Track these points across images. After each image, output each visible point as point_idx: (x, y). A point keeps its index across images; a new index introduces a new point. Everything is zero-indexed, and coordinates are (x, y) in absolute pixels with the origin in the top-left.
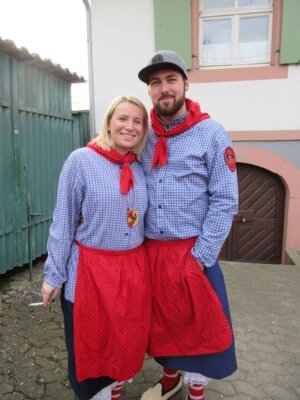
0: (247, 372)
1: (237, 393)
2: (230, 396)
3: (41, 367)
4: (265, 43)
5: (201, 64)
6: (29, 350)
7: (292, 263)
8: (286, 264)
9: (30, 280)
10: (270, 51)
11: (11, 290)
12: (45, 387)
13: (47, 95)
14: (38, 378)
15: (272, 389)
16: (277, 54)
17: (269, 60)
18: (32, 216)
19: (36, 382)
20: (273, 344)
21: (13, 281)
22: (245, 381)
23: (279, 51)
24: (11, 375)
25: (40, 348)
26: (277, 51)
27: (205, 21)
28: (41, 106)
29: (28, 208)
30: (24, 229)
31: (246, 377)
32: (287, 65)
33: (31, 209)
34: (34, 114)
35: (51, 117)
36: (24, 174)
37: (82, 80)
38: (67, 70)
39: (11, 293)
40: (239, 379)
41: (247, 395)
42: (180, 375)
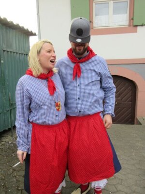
0: (122, 180)
1: (118, 191)
2: (114, 192)
3: (20, 181)
4: (126, 15)
5: (94, 26)
6: (13, 172)
7: (140, 124)
8: (137, 124)
9: (12, 136)
10: (128, 19)
11: (3, 141)
12: (22, 192)
13: (17, 42)
14: (18, 187)
15: (135, 188)
16: (132, 21)
17: (128, 24)
18: (12, 104)
19: (17, 189)
20: (134, 165)
21: (3, 137)
22: (121, 184)
23: (133, 19)
24: (4, 186)
25: (18, 171)
26: (132, 19)
27: (96, 4)
28: (14, 48)
29: (10, 100)
30: (8, 111)
31: (121, 183)
32: (136, 26)
33: (11, 101)
34: (11, 52)
35: (20, 54)
36: (7, 83)
37: (35, 35)
38: (27, 29)
39: (2, 143)
40: (118, 184)
41: (123, 192)
42: (89, 183)
